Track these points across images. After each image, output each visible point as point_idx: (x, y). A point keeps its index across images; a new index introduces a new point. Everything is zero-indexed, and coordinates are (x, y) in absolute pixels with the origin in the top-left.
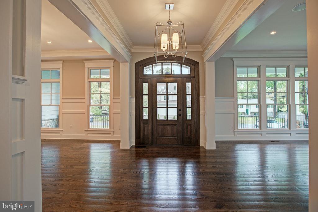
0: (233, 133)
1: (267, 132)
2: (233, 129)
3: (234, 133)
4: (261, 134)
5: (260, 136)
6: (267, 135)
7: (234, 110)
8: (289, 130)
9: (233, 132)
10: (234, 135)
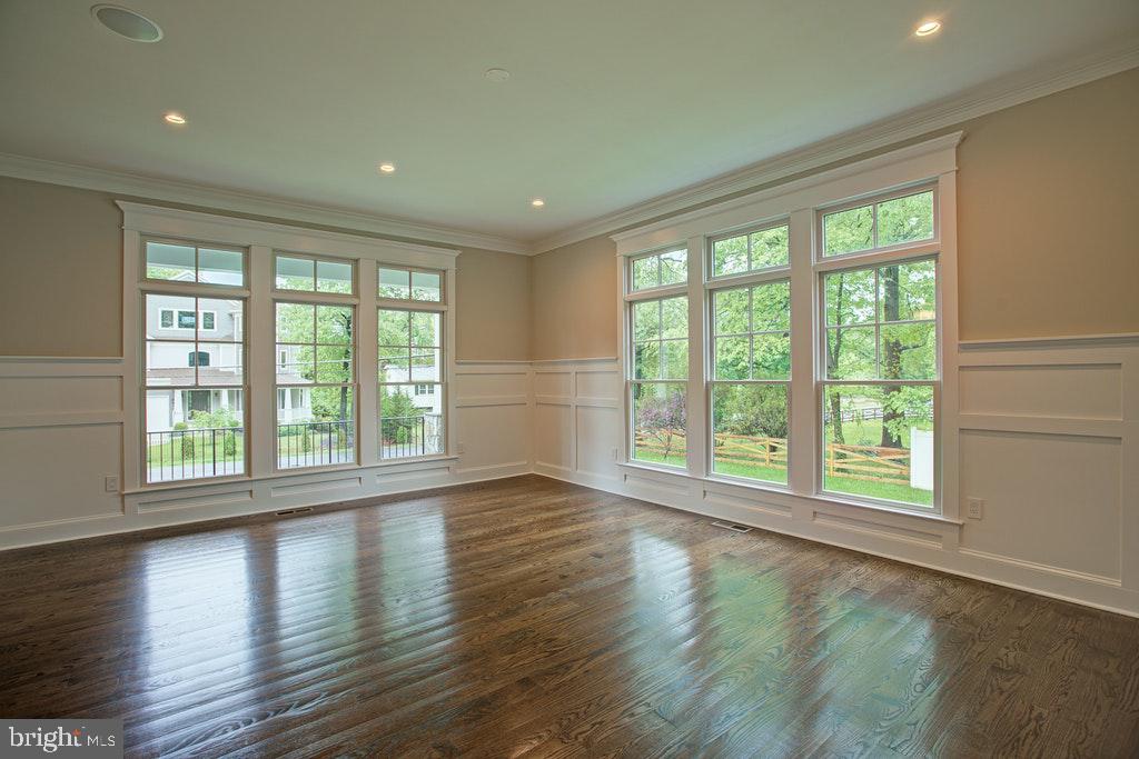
0: (119, 505)
1: (276, 484)
2: (118, 489)
3: (123, 501)
4: (251, 491)
5: (247, 498)
6: (274, 494)
7: (122, 409)
8: (358, 467)
9: (120, 499)
10: (123, 510)
